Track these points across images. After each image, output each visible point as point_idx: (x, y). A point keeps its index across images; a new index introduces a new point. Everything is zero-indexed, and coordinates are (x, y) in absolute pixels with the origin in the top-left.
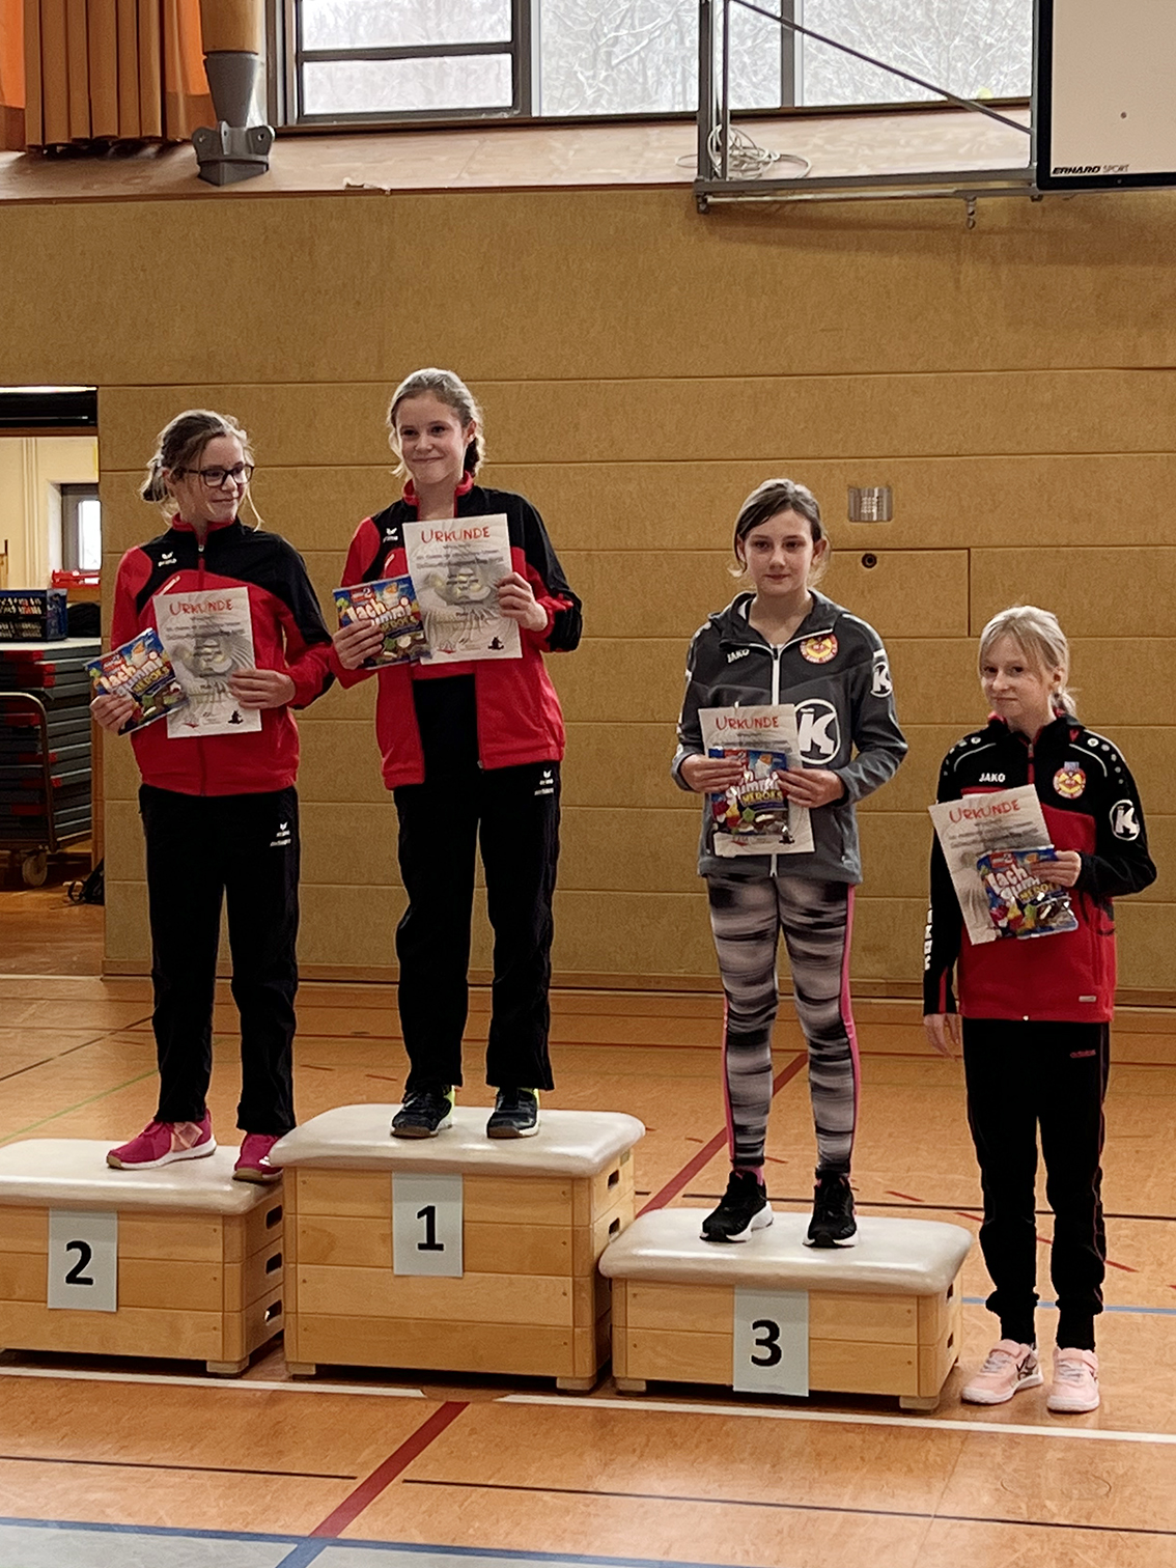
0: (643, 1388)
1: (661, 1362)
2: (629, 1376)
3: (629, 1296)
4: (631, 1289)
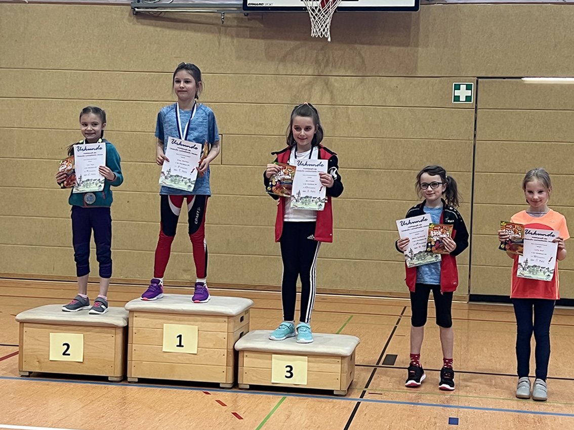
0: (248, 387)
1: (255, 379)
2: (244, 383)
3: (245, 356)
4: (245, 354)
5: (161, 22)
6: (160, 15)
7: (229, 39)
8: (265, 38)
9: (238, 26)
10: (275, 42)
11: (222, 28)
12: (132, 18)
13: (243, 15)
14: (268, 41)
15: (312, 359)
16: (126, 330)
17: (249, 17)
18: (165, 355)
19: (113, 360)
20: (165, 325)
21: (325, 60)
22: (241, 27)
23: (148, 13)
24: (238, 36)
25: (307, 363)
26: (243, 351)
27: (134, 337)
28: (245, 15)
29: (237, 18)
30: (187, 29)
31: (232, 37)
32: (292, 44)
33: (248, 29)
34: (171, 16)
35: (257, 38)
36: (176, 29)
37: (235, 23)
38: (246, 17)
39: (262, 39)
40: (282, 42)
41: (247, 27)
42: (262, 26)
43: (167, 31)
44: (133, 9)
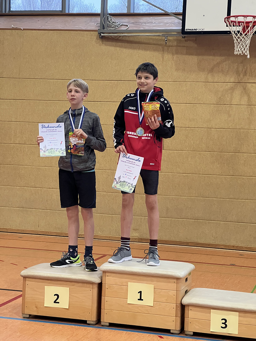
0: (192, 334)
1: (198, 327)
2: (189, 331)
3: (190, 310)
4: (190, 308)
5: (120, 44)
6: (119, 38)
7: (170, 56)
8: (198, 54)
9: (177, 46)
10: (205, 57)
11: (165, 47)
12: (99, 40)
13: (182, 37)
14: (200, 57)
15: (242, 314)
16: (100, 285)
17: (186, 39)
18: (130, 306)
19: (91, 308)
20: (129, 283)
21: (244, 71)
22: (179, 46)
23: (111, 37)
24: (177, 53)
25: (238, 317)
26: (189, 305)
27: (106, 291)
28: (183, 38)
29: (177, 40)
30: (139, 49)
31: (173, 54)
32: (218, 59)
33: (185, 48)
34: (127, 39)
35: (191, 54)
36: (131, 48)
37: (175, 44)
38: (184, 39)
39: (195, 55)
40: (211, 57)
41: (184, 46)
42: (196, 45)
43: (124, 50)
44: (100, 34)
